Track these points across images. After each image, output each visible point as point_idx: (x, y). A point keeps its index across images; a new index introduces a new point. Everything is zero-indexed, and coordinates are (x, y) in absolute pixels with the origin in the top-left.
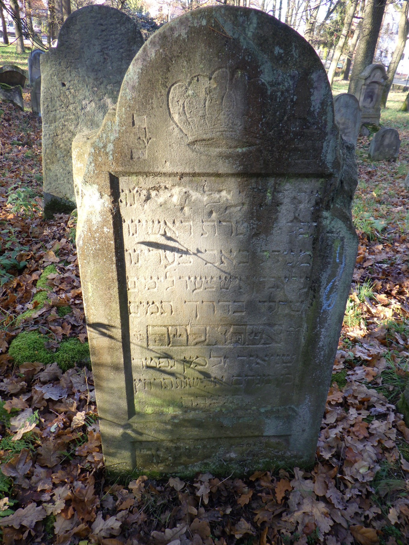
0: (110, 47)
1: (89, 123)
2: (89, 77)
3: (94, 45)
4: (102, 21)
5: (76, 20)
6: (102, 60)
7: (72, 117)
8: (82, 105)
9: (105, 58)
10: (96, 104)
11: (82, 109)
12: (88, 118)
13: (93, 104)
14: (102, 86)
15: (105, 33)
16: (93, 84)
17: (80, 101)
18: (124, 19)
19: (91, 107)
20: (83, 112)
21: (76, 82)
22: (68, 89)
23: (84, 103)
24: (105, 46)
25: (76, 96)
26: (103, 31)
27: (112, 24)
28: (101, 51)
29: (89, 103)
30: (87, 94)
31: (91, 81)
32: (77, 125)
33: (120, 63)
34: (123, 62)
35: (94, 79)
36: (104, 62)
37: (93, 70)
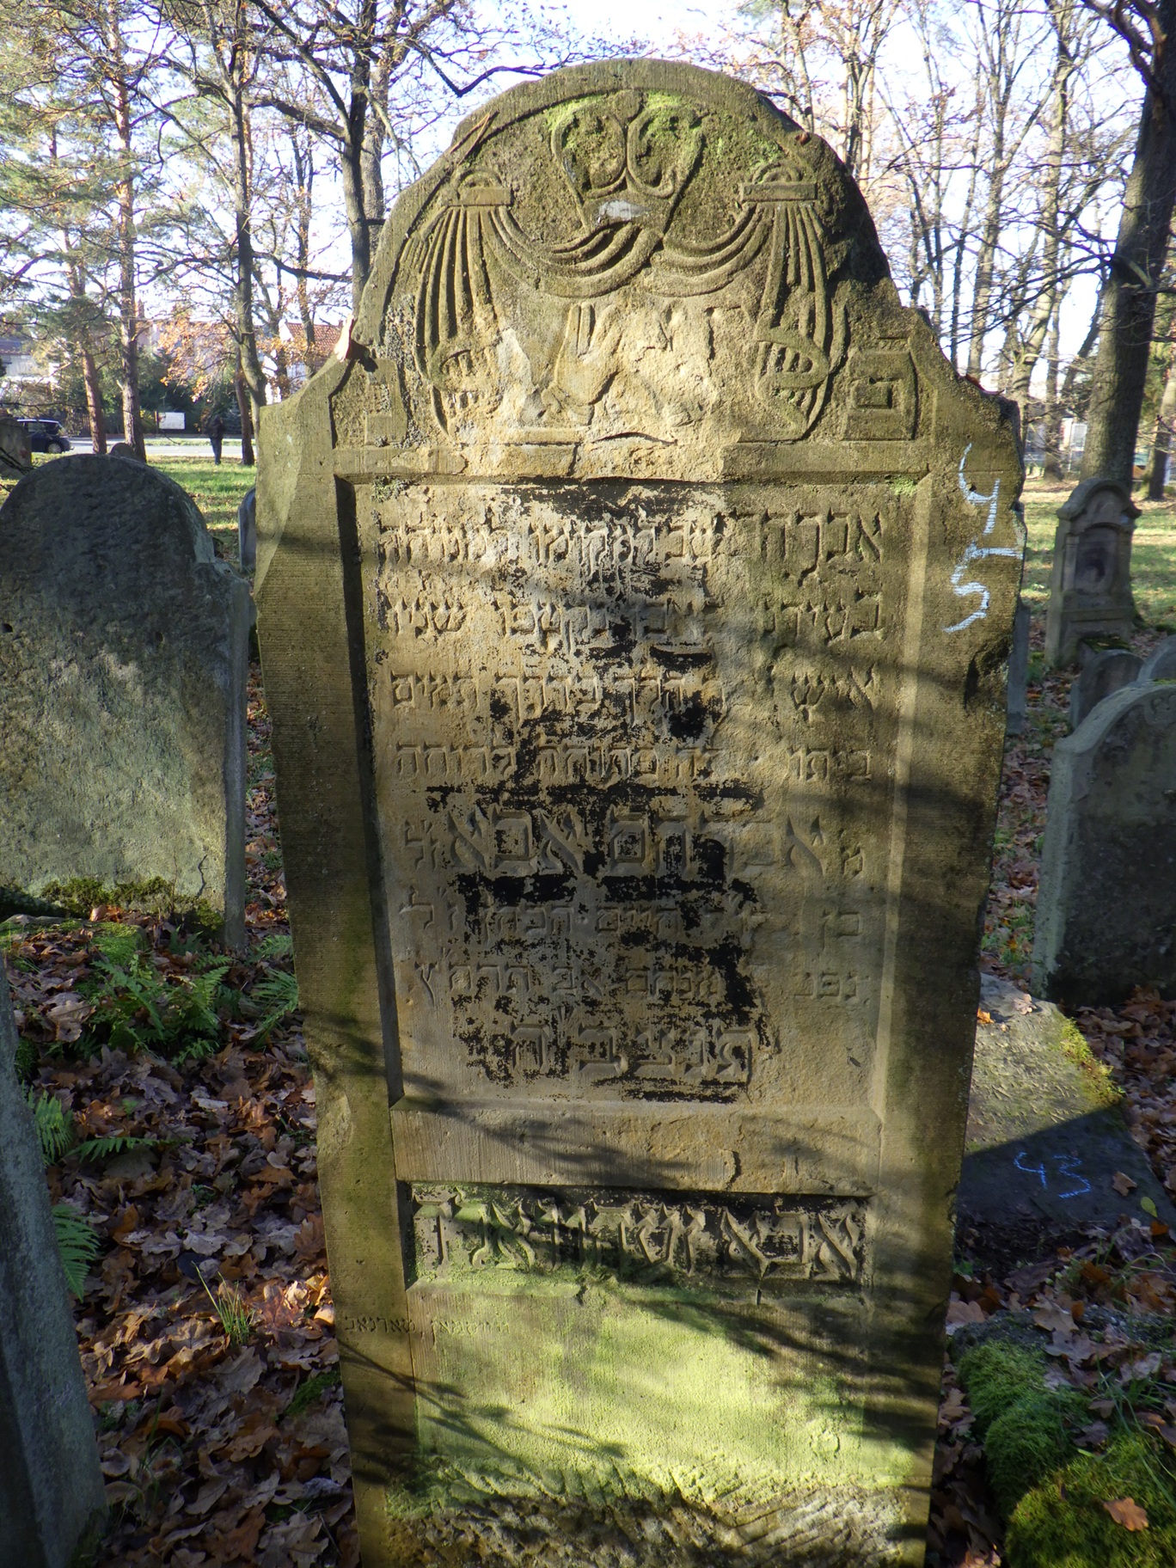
0: (111, 542)
1: (66, 711)
2: (64, 609)
3: (75, 539)
4: (90, 488)
5: (33, 490)
6: (93, 572)
7: (27, 698)
8: (49, 670)
9: (99, 566)
10: (82, 667)
11: (50, 679)
12: (64, 699)
13: (75, 668)
14: (95, 627)
15: (97, 512)
16: (74, 623)
17: (45, 663)
18: (140, 480)
19: (70, 675)
20: (52, 686)
21: (35, 620)
22: (18, 637)
23: (54, 665)
24: (100, 540)
25: (37, 652)
26: (93, 508)
27: (113, 493)
28: (91, 551)
29: (66, 666)
30: (61, 646)
31: (70, 616)
32: (40, 714)
33: (134, 575)
34: (142, 571)
35: (76, 613)
36: (97, 575)
37: (72, 594)
